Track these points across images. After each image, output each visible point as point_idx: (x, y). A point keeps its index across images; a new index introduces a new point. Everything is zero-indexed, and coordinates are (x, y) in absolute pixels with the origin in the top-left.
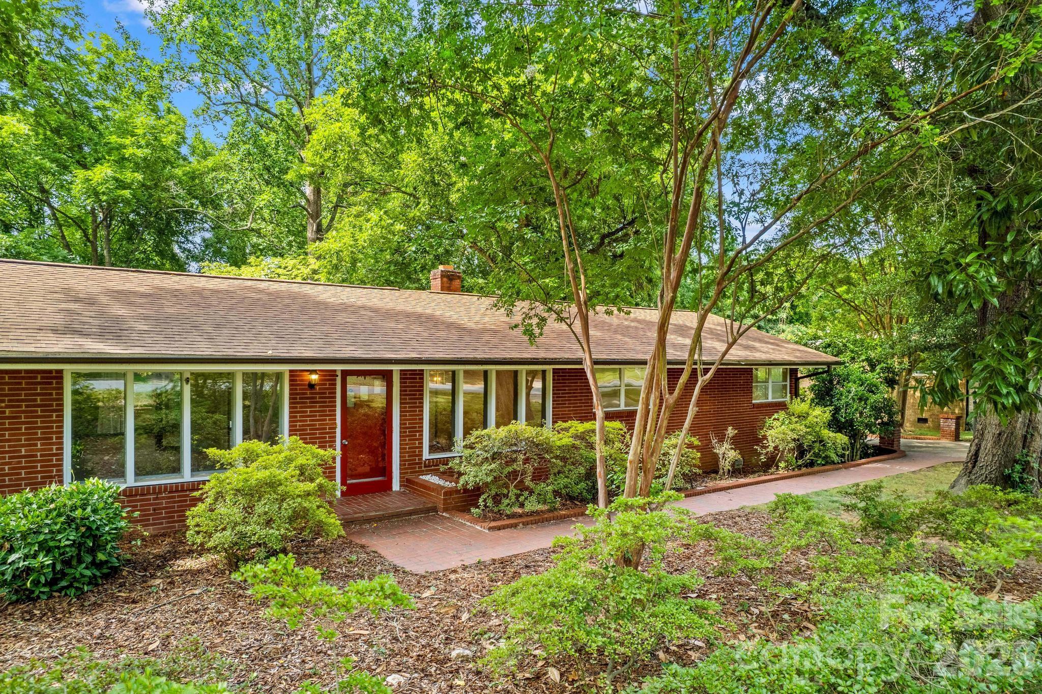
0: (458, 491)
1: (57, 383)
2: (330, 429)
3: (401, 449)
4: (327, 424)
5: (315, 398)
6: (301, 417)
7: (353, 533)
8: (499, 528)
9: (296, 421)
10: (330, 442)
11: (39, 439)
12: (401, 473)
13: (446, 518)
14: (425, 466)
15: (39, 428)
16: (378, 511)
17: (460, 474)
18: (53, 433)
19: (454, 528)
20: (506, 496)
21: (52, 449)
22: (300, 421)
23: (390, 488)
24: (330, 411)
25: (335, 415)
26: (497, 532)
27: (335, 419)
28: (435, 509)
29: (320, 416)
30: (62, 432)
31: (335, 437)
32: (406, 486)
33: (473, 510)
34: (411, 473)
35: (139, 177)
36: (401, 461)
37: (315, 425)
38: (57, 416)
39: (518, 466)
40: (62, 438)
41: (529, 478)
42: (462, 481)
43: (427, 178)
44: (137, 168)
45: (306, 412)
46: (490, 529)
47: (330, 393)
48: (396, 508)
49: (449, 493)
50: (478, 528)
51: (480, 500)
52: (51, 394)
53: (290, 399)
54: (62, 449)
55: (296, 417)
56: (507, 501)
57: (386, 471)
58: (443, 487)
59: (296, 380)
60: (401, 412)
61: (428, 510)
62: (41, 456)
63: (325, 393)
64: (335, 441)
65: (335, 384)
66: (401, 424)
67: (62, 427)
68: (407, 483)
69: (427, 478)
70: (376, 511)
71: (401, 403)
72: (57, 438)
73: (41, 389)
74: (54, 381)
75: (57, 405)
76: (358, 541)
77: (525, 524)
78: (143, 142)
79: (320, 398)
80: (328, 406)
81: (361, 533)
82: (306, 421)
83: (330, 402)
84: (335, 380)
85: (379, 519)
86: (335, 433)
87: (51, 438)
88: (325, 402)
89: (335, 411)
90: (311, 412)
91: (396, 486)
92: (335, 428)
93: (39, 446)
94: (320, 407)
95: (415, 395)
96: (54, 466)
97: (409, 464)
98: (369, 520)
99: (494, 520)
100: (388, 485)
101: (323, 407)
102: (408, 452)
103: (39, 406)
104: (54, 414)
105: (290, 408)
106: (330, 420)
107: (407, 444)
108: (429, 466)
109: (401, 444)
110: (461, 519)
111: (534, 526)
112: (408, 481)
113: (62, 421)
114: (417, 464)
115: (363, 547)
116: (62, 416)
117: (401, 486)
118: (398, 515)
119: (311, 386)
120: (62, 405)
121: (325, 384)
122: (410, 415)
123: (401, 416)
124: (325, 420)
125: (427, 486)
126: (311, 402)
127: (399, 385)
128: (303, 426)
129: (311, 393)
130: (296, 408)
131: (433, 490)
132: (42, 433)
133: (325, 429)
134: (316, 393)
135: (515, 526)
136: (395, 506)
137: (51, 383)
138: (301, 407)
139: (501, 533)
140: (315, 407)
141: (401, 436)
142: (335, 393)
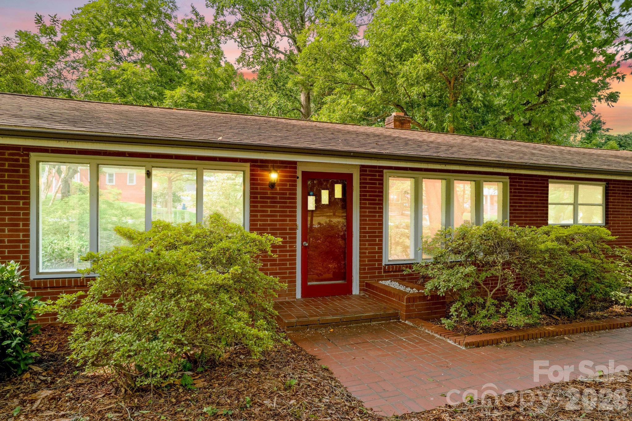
0: (424, 298)
1: (24, 171)
2: (290, 229)
3: (360, 253)
4: (287, 225)
5: (276, 198)
6: (261, 216)
7: (306, 339)
8: (478, 345)
9: (258, 220)
10: (290, 242)
11: (6, 225)
12: (360, 278)
13: (409, 327)
14: (385, 272)
15: (6, 214)
16: (336, 315)
17: (426, 278)
18: (19, 220)
19: (421, 341)
20: (483, 306)
21: (18, 236)
22: (261, 220)
23: (350, 292)
24: (290, 212)
25: (295, 216)
26: (477, 350)
27: (295, 220)
28: (396, 316)
29: (280, 216)
30: (28, 220)
31: (295, 238)
32: (366, 290)
33: (444, 321)
34: (371, 277)
35: (202, 95)
36: (360, 265)
37: (276, 225)
38: (24, 204)
39: (497, 271)
40: (28, 225)
41: (511, 286)
42: (429, 286)
43: (381, 69)
44: (201, 90)
45: (267, 211)
46: (467, 345)
47: (290, 194)
48: (355, 313)
49: (412, 299)
50: (451, 342)
51: (452, 309)
52: (18, 182)
53: (251, 197)
54: (28, 236)
55: (256, 216)
56: (484, 312)
57: (347, 275)
58: (405, 293)
59: (257, 180)
60: (361, 216)
61: (388, 317)
62: (9, 241)
63: (286, 194)
64: (295, 242)
65: (296, 186)
66: (360, 228)
67: (28, 214)
68: (366, 287)
69: (387, 283)
70: (333, 315)
71: (361, 208)
72: (23, 225)
73: (9, 176)
74: (21, 169)
75: (24, 193)
76: (309, 350)
77: (509, 341)
78: (203, 72)
79: (280, 198)
80: (288, 207)
81: (314, 340)
82: (267, 220)
83: (290, 203)
84: (295, 181)
85: (336, 324)
86: (295, 234)
87: (18, 225)
88: (285, 203)
89: (295, 212)
90: (271, 211)
91: (356, 290)
92: (295, 229)
93: (6, 232)
94: (281, 207)
95: (375, 200)
96: (20, 252)
97: (369, 269)
98: (325, 325)
99: (468, 334)
100: (348, 289)
101: (283, 207)
102: (367, 257)
103: (6, 192)
104: (21, 202)
105: (251, 207)
106: (290, 221)
107: (366, 249)
108: (389, 272)
109: (360, 249)
110: (426, 330)
111: (519, 344)
112: (368, 285)
113: (28, 209)
114: (376, 269)
115: (313, 359)
116: (29, 204)
117: (360, 290)
118: (357, 321)
119: (272, 185)
120: (28, 193)
121: (286, 185)
122: (370, 220)
123: (361, 220)
124: (285, 220)
125: (387, 292)
126: (271, 202)
127: (359, 189)
128: (264, 225)
129: (272, 193)
130: (257, 207)
131: (394, 295)
132: (10, 220)
133: (285, 229)
134: (276, 194)
135: (496, 343)
136: (354, 310)
137: (18, 171)
138: (262, 207)
139: (482, 351)
140: (276, 207)
141: (360, 241)
142: (295, 194)
